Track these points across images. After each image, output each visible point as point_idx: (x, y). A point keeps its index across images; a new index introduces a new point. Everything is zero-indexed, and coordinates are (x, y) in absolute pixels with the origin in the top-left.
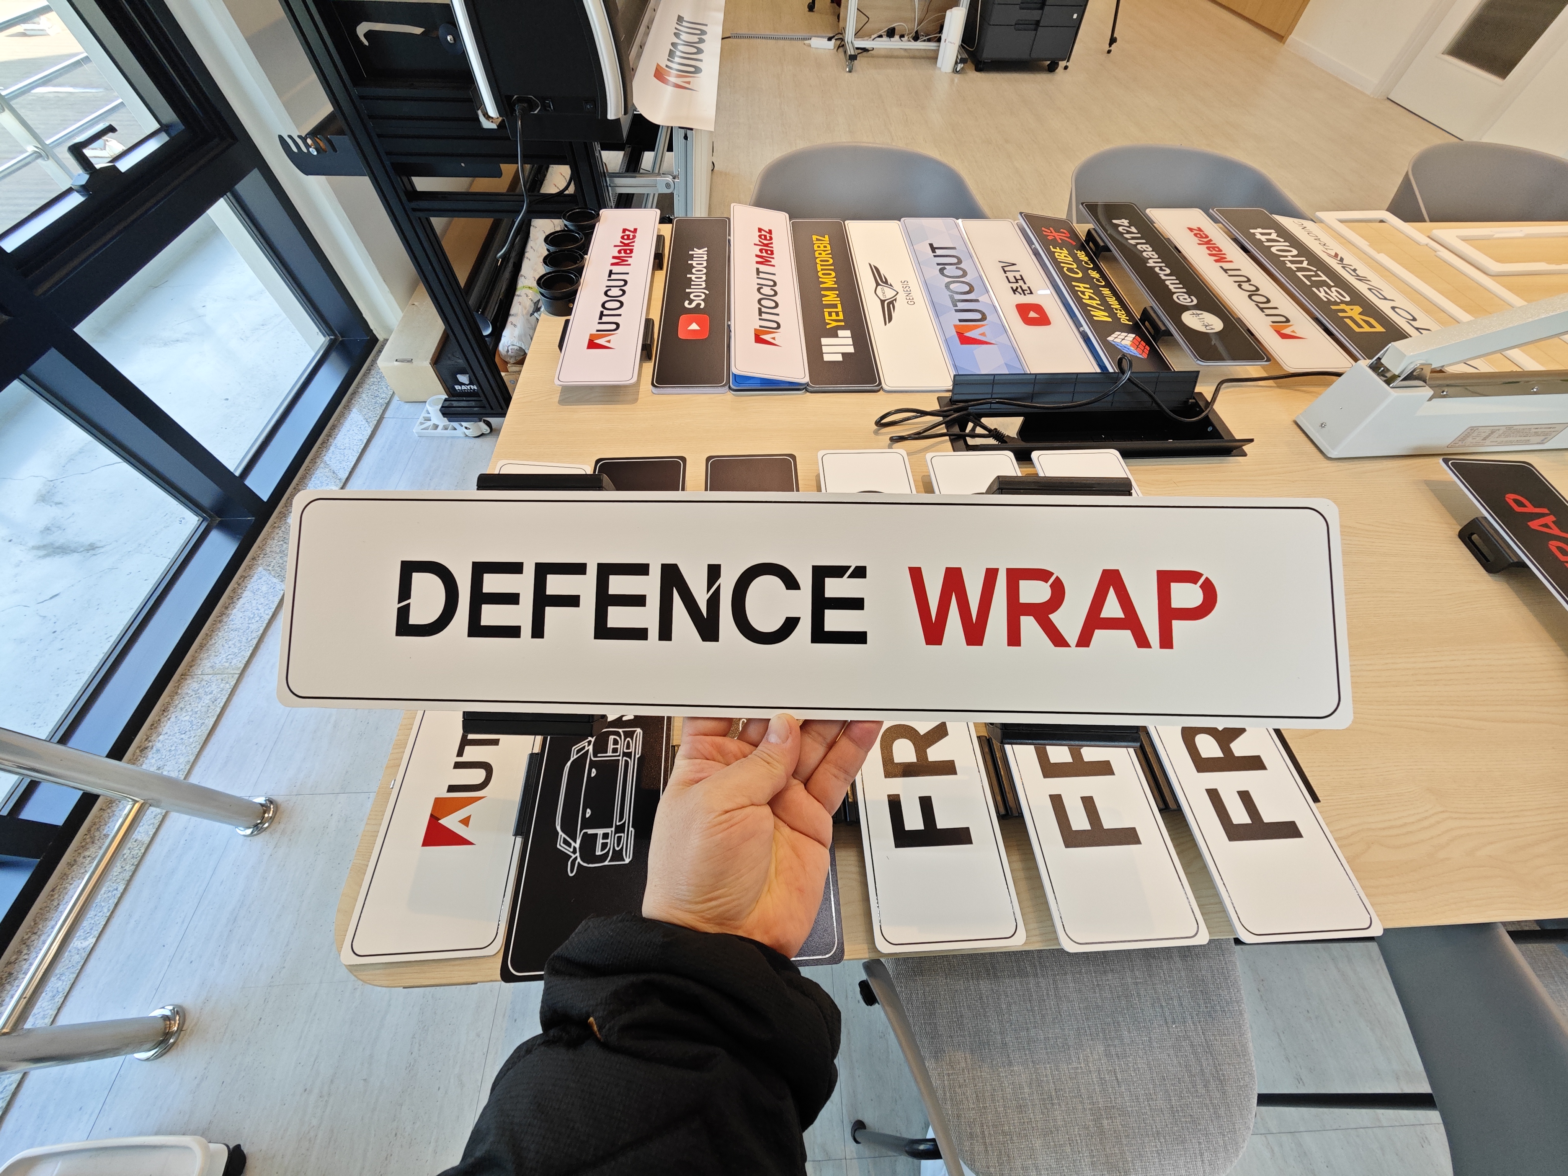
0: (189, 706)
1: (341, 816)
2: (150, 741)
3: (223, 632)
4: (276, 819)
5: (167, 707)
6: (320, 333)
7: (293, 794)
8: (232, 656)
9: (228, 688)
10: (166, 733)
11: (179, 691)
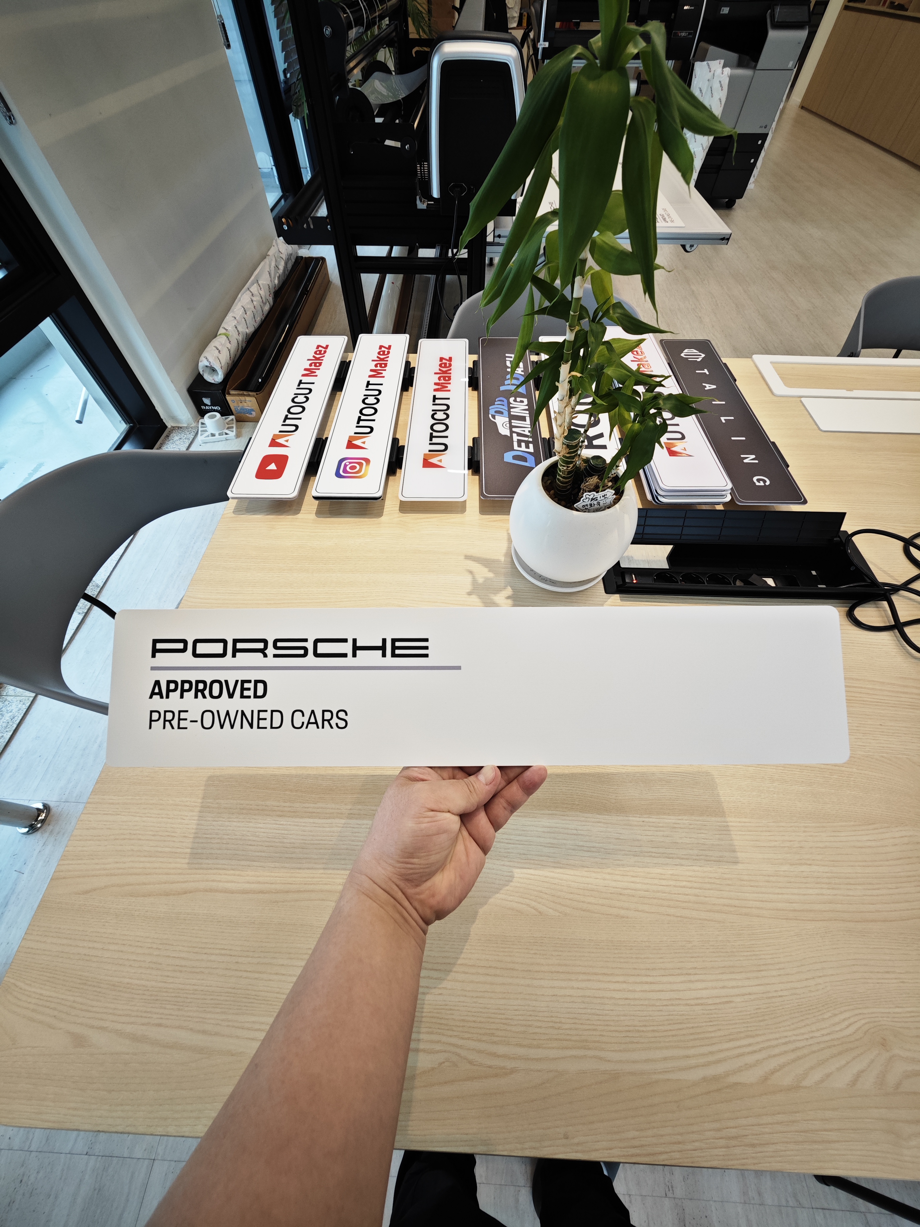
4: (47, 822)
6: (122, 422)
7: (62, 800)
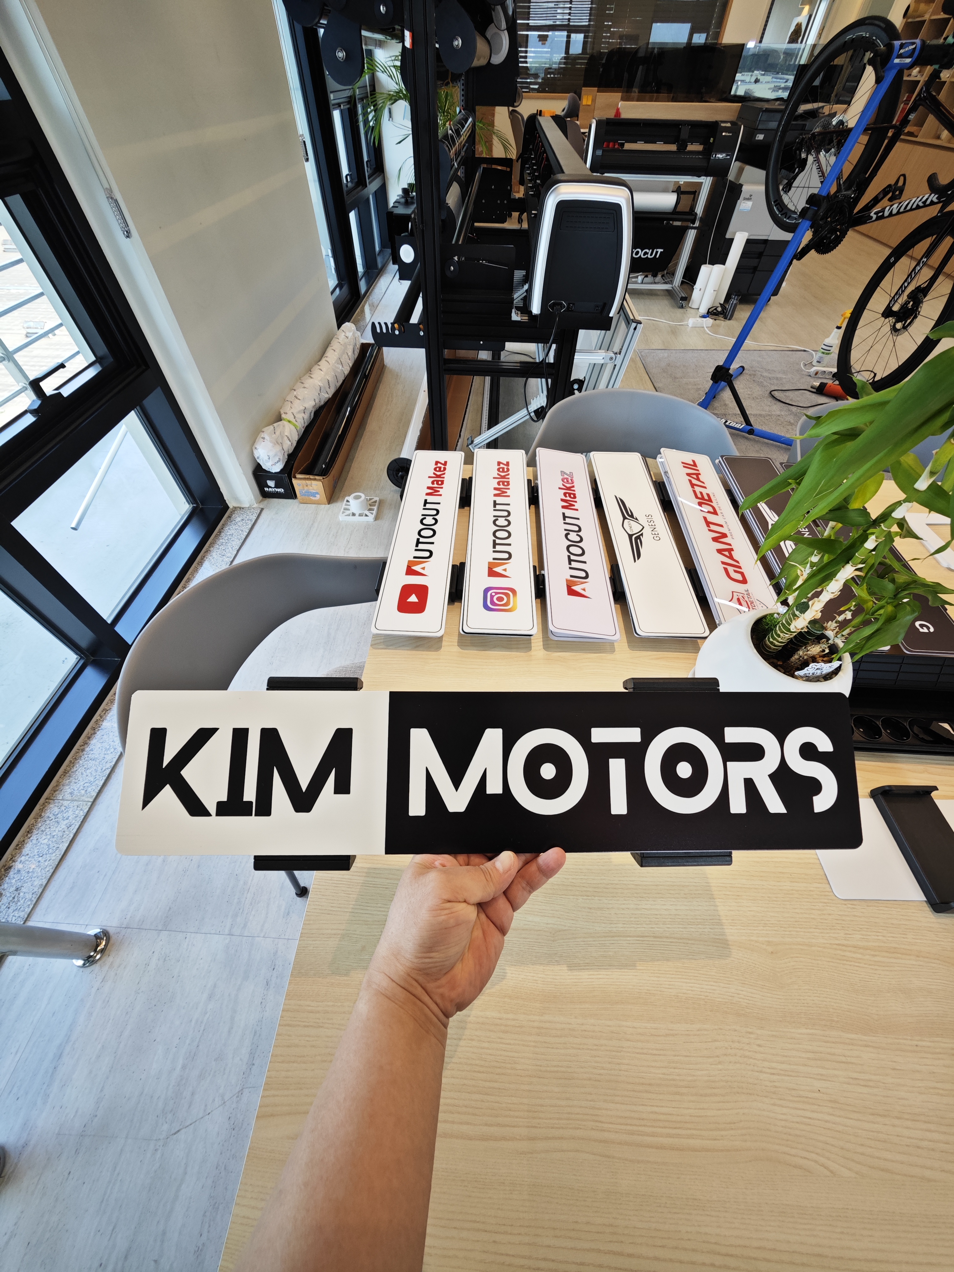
0: (48, 830)
1: (161, 954)
2: (14, 861)
3: (83, 760)
4: (107, 952)
5: (31, 829)
6: (186, 503)
7: (124, 926)
8: (87, 784)
9: (82, 814)
10: (28, 855)
11: (43, 814)
